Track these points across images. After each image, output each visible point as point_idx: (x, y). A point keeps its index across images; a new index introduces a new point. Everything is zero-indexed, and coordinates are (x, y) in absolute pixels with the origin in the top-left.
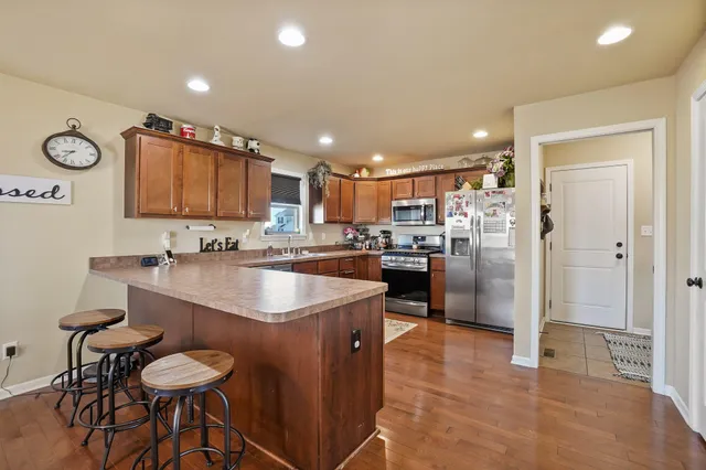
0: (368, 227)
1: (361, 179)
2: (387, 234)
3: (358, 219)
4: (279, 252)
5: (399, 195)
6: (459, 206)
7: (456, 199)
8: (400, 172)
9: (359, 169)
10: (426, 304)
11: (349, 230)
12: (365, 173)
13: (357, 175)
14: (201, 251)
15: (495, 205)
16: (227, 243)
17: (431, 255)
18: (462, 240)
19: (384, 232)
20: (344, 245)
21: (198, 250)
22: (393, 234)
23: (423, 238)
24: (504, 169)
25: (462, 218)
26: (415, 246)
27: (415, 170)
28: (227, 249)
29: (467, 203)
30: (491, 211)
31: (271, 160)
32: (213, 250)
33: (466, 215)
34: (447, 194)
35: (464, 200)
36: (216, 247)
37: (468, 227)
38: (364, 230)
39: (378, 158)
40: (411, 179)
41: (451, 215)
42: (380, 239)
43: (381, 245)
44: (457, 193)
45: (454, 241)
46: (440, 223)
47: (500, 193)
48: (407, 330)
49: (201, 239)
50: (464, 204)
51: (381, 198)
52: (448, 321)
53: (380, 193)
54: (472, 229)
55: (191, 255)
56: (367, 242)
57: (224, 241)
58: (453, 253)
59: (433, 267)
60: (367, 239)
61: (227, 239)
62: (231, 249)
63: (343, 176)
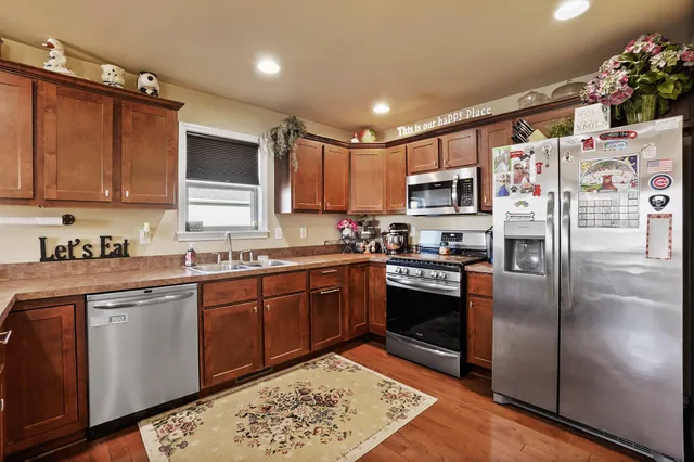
0: (377, 219)
1: (361, 146)
2: (402, 229)
3: (355, 206)
4: (211, 258)
5: (419, 167)
6: (522, 173)
7: (516, 160)
8: (418, 129)
9: (360, 131)
10: (456, 355)
11: (345, 224)
12: (368, 137)
13: (355, 141)
14: (44, 259)
15: (607, 165)
16: (104, 246)
17: (469, 268)
18: (529, 241)
19: (397, 226)
20: (339, 246)
21: (37, 257)
22: (413, 229)
23: (459, 236)
24: (631, 83)
25: (529, 197)
26: (443, 250)
27: (442, 122)
28: (103, 256)
29: (539, 165)
30: (597, 178)
31: (177, 106)
32: (72, 258)
33: (536, 191)
34: (497, 152)
35: (533, 160)
36: (79, 252)
37: (542, 215)
38: (370, 223)
39: (381, 109)
40: (435, 140)
41: (504, 193)
42: (389, 237)
43: (392, 246)
44: (515, 148)
45: (510, 243)
46: (485, 210)
47: (620, 136)
48: (413, 413)
49: (43, 240)
50: (533, 169)
51: (391, 174)
52: (498, 398)
53: (390, 165)
54: (551, 221)
55: (17, 267)
56: (373, 243)
57: (96, 242)
58: (509, 267)
59: (471, 290)
60: (373, 236)
61: (103, 239)
62: (112, 255)
63: (327, 140)
